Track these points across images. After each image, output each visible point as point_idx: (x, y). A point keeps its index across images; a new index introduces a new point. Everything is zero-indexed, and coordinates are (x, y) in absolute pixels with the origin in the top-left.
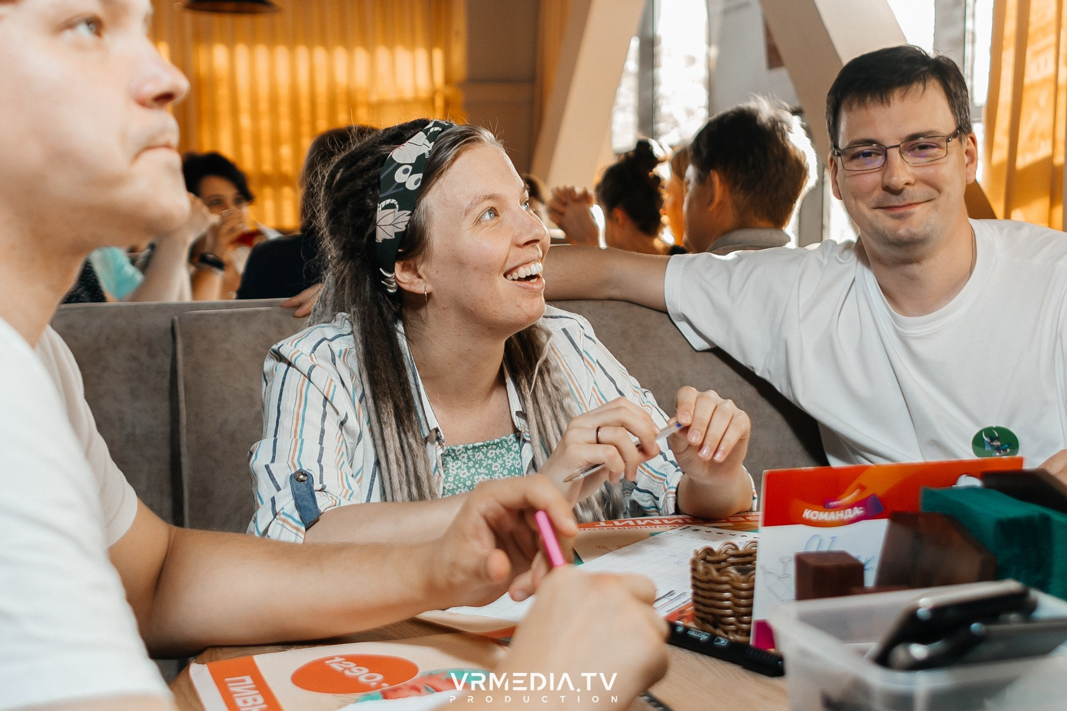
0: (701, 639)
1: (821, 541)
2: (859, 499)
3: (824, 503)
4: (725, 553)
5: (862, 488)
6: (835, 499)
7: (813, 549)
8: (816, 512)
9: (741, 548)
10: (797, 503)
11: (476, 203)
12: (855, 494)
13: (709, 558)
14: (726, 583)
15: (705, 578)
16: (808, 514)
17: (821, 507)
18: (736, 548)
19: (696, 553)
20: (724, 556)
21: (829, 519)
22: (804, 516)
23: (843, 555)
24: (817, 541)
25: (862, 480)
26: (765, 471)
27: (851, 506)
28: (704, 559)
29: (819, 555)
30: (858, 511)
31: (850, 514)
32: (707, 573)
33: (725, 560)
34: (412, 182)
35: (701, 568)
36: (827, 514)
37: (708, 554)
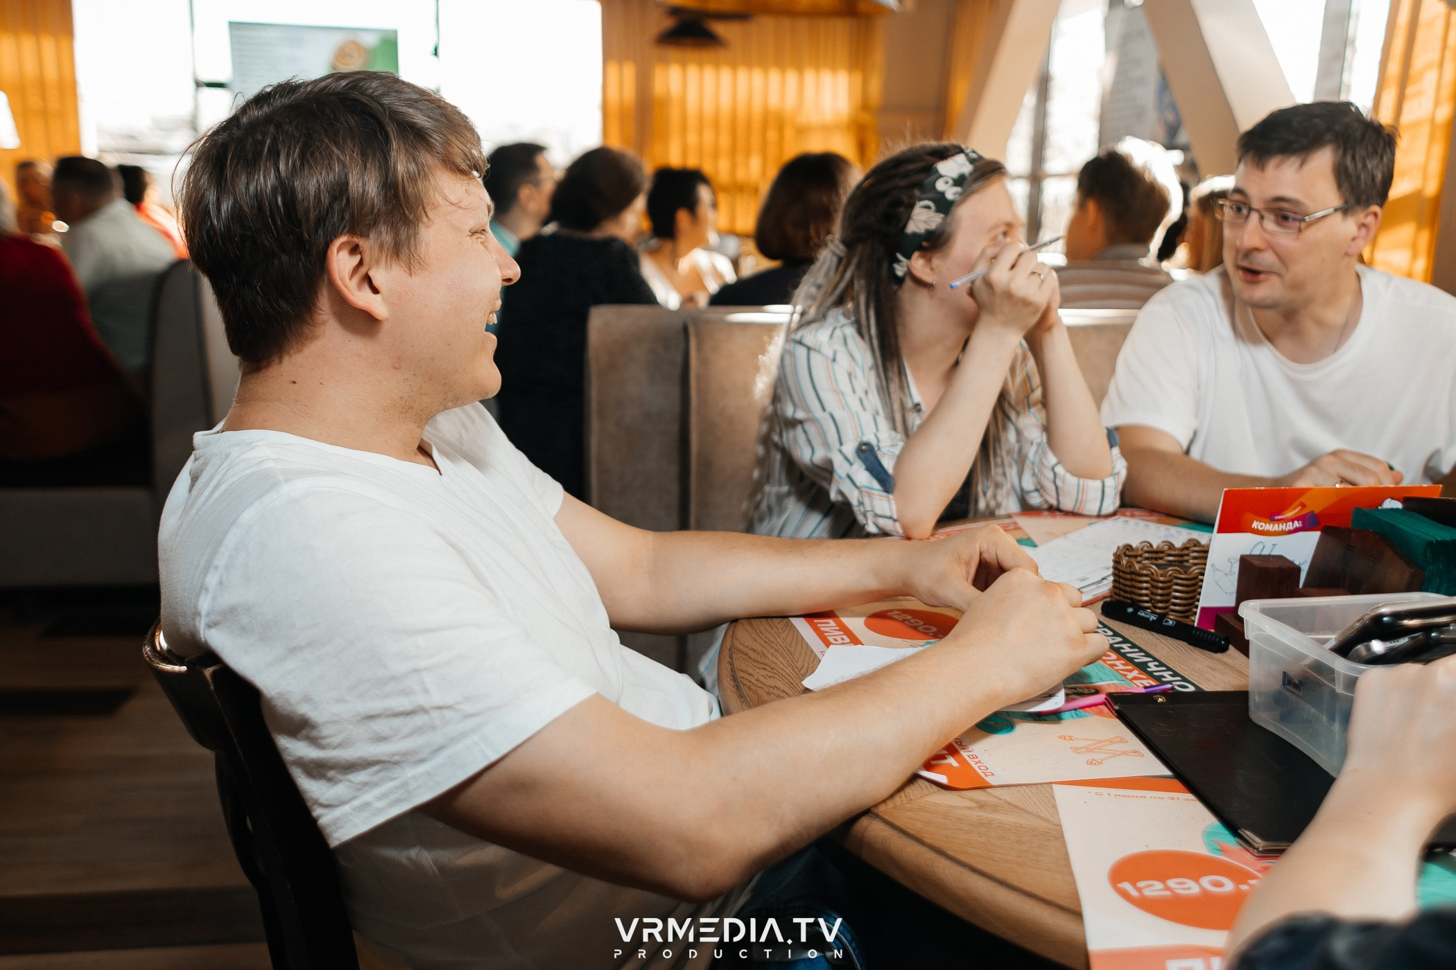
0: (1151, 619)
1: (1264, 547)
2: (1299, 515)
3: (1271, 516)
4: (1142, 549)
5: (1303, 506)
6: (1279, 514)
7: (1256, 552)
8: (1263, 524)
9: (1155, 546)
10: (1248, 515)
11: (996, 226)
12: (1297, 510)
13: (1128, 553)
14: (1147, 575)
15: (1128, 570)
16: (1255, 525)
17: (1268, 520)
18: (1151, 546)
19: (1118, 548)
20: (1140, 552)
21: (1274, 530)
22: (1253, 526)
23: (1281, 558)
24: (1261, 546)
25: (1303, 499)
26: (1225, 489)
27: (1293, 520)
28: (1125, 554)
29: (1261, 557)
30: (1297, 524)
31: (1290, 526)
32: (1130, 565)
33: (1141, 556)
34: (951, 193)
35: (1124, 562)
36: (1272, 525)
37: (1128, 550)
